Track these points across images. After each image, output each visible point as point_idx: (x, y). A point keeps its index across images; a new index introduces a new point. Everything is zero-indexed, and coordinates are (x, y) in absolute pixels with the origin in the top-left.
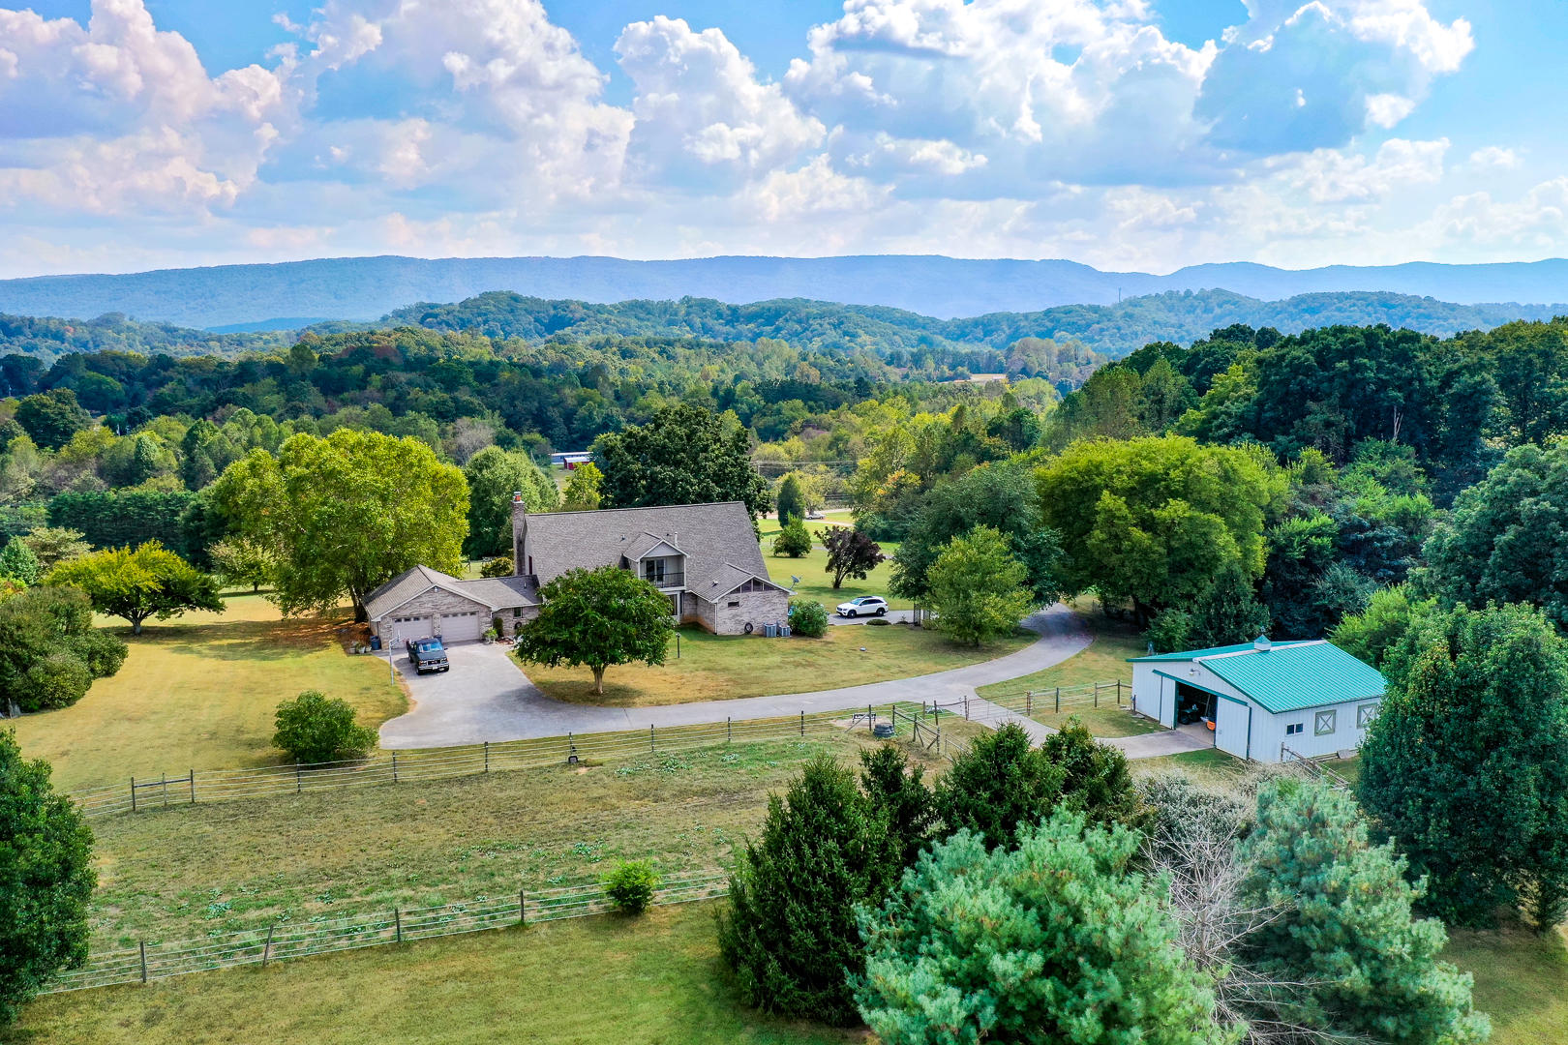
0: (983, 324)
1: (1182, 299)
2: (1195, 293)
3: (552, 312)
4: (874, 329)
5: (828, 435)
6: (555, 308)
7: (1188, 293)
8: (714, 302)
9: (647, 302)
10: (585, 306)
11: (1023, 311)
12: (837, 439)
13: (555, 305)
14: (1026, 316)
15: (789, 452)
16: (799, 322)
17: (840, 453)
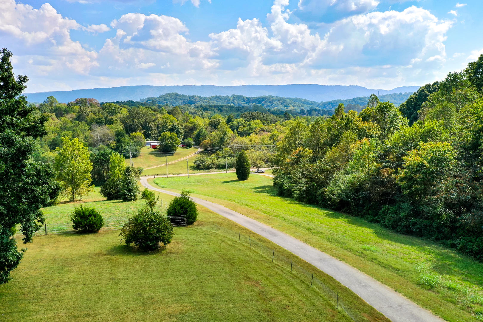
0: (332, 103)
1: (398, 96)
2: (403, 94)
3: (189, 99)
4: (295, 104)
5: (269, 134)
6: (190, 98)
7: (401, 94)
8: (242, 96)
9: (220, 96)
10: (200, 97)
11: (345, 99)
12: (273, 136)
13: (190, 97)
14: (346, 101)
15: (251, 141)
16: (270, 102)
17: (274, 142)
